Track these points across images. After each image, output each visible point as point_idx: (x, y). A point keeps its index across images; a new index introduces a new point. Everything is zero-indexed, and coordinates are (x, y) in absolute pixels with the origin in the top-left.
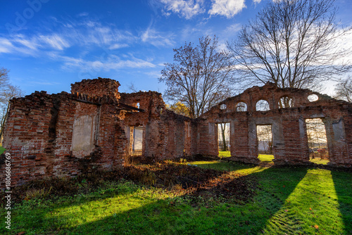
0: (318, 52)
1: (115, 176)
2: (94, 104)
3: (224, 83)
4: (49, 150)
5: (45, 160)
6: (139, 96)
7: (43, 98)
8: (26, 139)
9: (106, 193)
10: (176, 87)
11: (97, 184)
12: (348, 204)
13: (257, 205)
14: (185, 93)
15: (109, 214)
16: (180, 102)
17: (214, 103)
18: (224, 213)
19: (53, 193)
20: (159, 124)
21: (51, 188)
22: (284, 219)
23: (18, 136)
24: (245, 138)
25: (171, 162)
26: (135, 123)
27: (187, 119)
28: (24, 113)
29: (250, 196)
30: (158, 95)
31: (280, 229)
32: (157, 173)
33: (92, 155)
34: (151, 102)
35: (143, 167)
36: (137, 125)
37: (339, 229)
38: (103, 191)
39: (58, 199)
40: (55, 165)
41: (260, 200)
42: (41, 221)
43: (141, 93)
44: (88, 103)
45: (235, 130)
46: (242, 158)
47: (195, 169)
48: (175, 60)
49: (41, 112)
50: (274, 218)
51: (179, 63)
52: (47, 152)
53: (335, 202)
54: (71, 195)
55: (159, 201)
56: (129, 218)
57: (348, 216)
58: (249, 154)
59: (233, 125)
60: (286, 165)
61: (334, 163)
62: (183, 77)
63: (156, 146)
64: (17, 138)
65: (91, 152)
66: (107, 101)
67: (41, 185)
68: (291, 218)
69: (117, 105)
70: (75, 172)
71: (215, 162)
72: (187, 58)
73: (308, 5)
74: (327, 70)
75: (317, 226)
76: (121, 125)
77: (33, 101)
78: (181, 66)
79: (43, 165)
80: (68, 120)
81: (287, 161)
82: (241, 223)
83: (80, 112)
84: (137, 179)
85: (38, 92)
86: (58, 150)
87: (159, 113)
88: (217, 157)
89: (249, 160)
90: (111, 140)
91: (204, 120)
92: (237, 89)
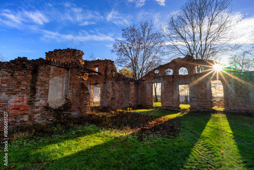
0: (220, 35)
1: (82, 121)
2: (65, 68)
3: (157, 55)
4: (31, 103)
5: (28, 110)
6: (98, 63)
7: (24, 63)
8: (12, 94)
9: (76, 133)
10: (123, 57)
11: (69, 127)
12: (238, 136)
13: (182, 138)
14: (130, 61)
15: (80, 149)
16: (126, 68)
17: (150, 69)
18: (162, 145)
19: (35, 135)
20: (112, 83)
21: (33, 131)
22: (201, 148)
23: (5, 92)
24: (171, 93)
25: (121, 110)
26: (95, 82)
27: (132, 80)
28: (9, 74)
29: (177, 133)
30: (112, 62)
31: (200, 154)
32: (112, 118)
33: (64, 106)
34: (107, 68)
35: (101, 114)
36: (96, 84)
37: (235, 152)
38: (74, 133)
39: (39, 139)
40: (36, 114)
41: (184, 135)
42: (28, 157)
43: (99, 61)
44: (60, 67)
45: (165, 88)
46: (169, 107)
47: (138, 115)
48: (123, 37)
49: (23, 73)
50: (195, 147)
51: (126, 39)
52: (29, 104)
53: (231, 135)
54: (50, 136)
55: (116, 138)
56: (95, 151)
57: (240, 144)
58: (173, 104)
59: (163, 84)
60: (198, 112)
61: (228, 110)
62: (128, 50)
63: (110, 99)
64: (4, 94)
65: (63, 103)
66: (74, 66)
67: (25, 129)
68: (205, 147)
69: (82, 69)
70: (51, 118)
71: (151, 110)
72: (132, 36)
73: (215, 2)
74: (226, 48)
75: (222, 152)
76: (85, 84)
77: (17, 64)
78: (127, 42)
79: (26, 114)
80: (45, 80)
81: (198, 108)
82: (174, 151)
83: (53, 74)
84: (98, 123)
85: (20, 58)
86: (38, 103)
87: (112, 75)
88: (152, 106)
89: (174, 108)
90: (78, 95)
91: (143, 81)
92: (166, 59)
